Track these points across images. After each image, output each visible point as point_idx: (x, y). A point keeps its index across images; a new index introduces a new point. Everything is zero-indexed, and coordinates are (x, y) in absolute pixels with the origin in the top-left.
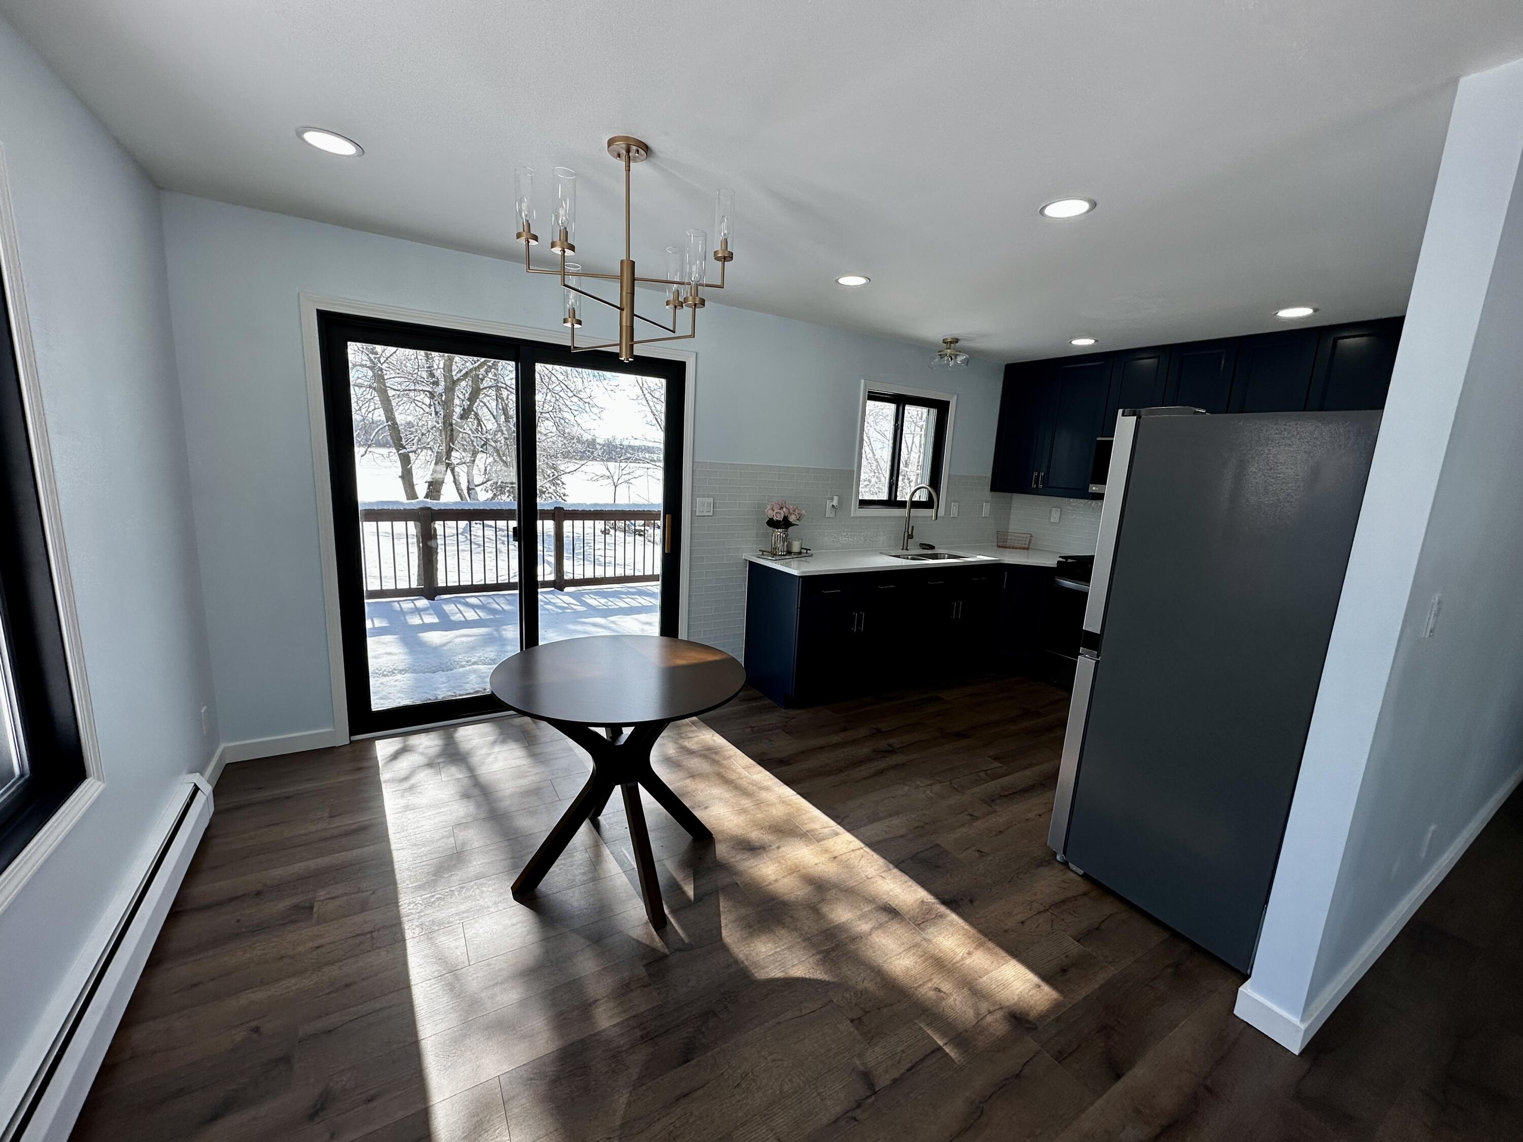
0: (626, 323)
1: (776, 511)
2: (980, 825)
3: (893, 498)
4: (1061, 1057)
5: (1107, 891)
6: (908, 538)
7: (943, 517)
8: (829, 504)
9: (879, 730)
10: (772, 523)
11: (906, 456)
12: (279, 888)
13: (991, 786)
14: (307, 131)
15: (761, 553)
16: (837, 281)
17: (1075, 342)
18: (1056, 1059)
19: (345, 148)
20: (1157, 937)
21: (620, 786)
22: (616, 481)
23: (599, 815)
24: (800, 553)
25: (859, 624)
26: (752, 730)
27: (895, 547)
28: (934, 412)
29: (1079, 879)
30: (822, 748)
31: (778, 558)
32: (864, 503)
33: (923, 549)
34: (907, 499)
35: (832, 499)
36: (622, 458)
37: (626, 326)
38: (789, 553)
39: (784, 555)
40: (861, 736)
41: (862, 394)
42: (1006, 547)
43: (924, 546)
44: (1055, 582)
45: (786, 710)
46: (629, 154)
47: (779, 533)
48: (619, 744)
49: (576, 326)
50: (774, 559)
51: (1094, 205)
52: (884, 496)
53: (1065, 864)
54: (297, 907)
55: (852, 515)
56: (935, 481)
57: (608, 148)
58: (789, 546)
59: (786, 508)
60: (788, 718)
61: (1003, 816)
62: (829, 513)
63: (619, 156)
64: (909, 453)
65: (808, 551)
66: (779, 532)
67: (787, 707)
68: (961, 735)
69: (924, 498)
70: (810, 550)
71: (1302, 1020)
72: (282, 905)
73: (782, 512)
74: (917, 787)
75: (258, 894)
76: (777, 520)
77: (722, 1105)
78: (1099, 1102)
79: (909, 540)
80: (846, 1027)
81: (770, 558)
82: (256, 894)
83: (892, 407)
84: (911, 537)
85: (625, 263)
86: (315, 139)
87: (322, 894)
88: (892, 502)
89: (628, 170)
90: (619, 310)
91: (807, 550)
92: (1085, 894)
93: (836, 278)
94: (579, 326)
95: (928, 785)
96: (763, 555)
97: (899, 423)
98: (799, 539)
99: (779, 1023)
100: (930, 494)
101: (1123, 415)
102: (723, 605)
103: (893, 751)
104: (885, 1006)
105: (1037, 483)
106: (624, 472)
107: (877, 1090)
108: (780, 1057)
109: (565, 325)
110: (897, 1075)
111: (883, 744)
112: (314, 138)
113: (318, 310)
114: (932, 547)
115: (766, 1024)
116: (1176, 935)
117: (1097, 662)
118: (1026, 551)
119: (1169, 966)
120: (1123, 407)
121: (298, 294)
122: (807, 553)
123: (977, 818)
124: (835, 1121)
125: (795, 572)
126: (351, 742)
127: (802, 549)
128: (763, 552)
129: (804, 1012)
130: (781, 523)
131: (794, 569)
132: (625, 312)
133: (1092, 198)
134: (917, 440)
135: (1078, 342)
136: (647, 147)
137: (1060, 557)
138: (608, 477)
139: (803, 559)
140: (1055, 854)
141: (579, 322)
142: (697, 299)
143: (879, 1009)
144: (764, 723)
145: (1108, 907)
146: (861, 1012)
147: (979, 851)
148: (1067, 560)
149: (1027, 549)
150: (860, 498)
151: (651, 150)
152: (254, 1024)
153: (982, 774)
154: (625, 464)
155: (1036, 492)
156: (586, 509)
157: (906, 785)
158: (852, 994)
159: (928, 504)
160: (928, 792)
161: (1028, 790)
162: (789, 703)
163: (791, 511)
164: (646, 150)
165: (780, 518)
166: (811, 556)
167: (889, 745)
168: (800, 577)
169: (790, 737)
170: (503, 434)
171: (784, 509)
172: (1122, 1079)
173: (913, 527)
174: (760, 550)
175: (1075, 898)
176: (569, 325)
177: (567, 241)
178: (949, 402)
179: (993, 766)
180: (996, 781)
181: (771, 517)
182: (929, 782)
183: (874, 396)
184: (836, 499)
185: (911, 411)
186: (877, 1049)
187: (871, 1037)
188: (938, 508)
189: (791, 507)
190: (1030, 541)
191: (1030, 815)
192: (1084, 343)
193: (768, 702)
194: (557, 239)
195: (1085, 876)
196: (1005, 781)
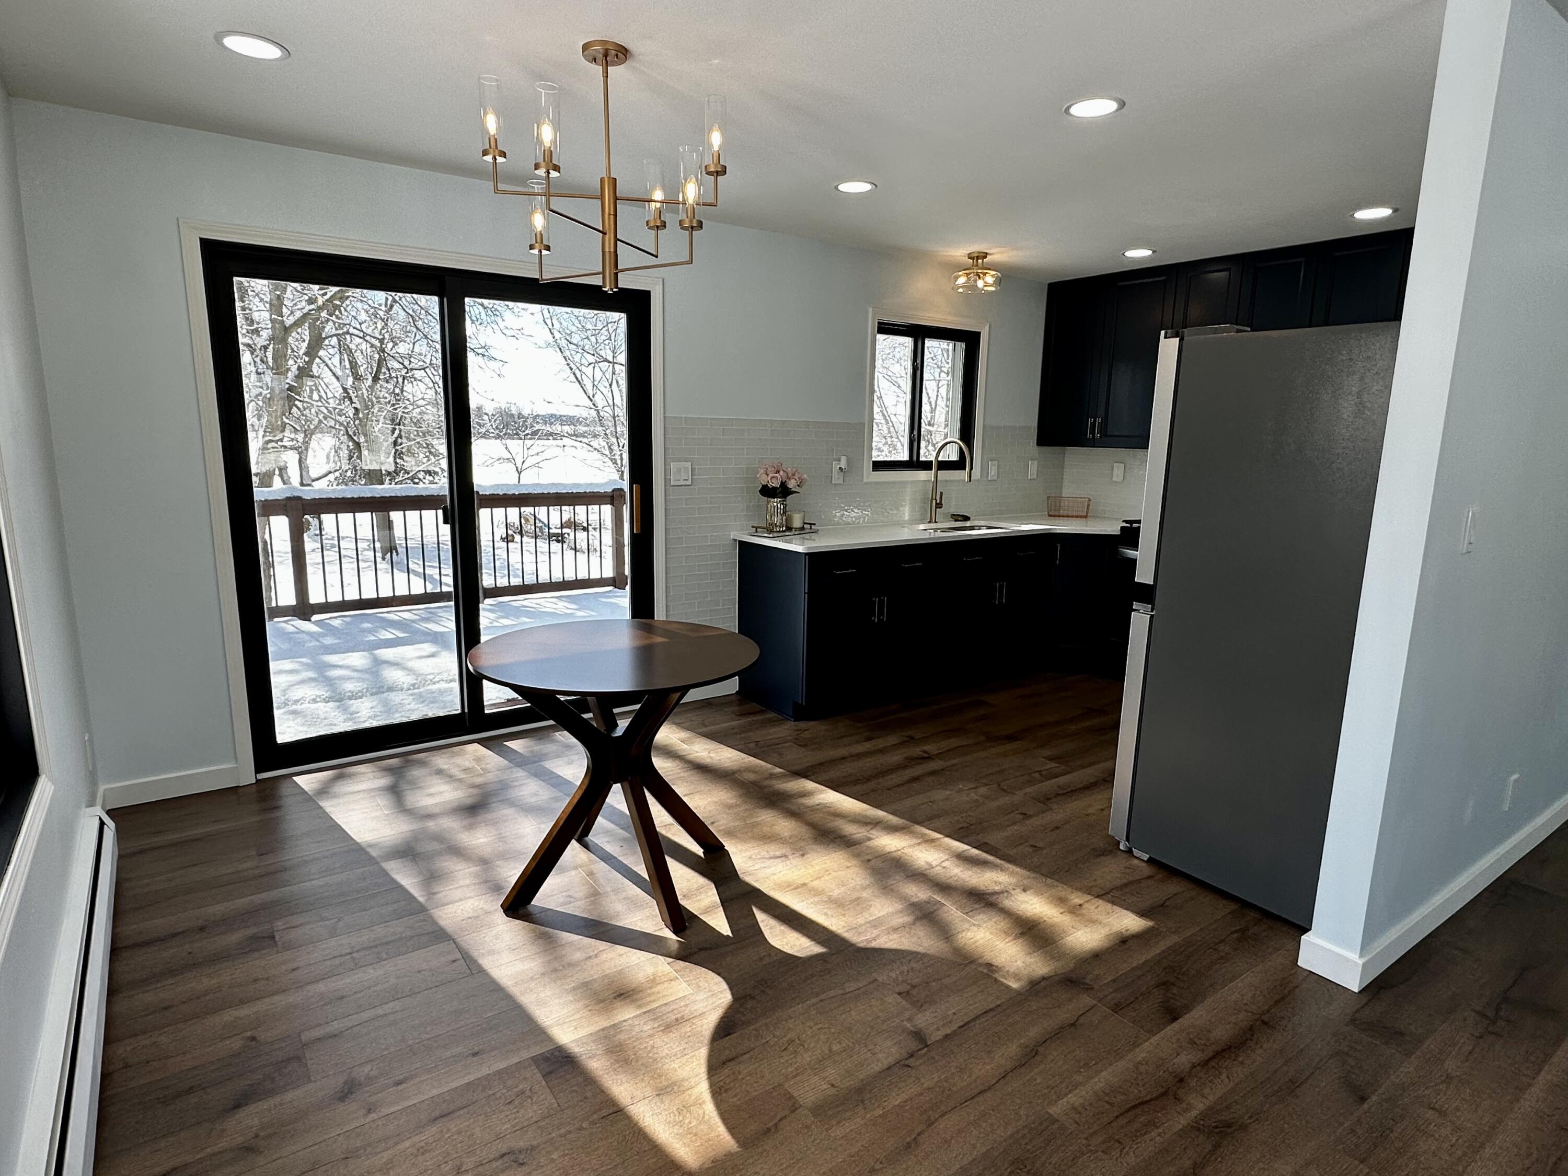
0: (610, 247)
1: (771, 475)
2: (1035, 822)
3: (915, 458)
4: (1117, 1008)
5: (1172, 872)
6: (936, 508)
7: (978, 480)
8: (835, 467)
9: (912, 738)
10: (767, 491)
11: (929, 416)
12: (227, 923)
13: (1048, 786)
14: (228, 35)
15: (754, 529)
16: (836, 188)
17: (1130, 254)
18: (1112, 1010)
19: (270, 52)
20: (1224, 908)
21: (619, 785)
22: (519, 465)
23: (587, 836)
24: (803, 528)
25: (881, 612)
26: (756, 745)
27: (921, 520)
28: (961, 346)
29: (1144, 864)
30: (843, 758)
31: (776, 535)
32: (879, 466)
33: (956, 520)
34: (932, 458)
35: (839, 460)
36: (527, 432)
37: (610, 252)
38: (789, 529)
39: (783, 531)
40: (889, 744)
41: (872, 325)
42: (1059, 516)
43: (956, 518)
44: (1117, 552)
45: (797, 723)
46: (606, 59)
47: (775, 504)
48: (616, 735)
49: (544, 252)
50: (771, 536)
51: (1122, 104)
52: (904, 456)
53: (1129, 851)
54: (254, 938)
55: (865, 481)
56: (966, 433)
57: (583, 52)
58: (789, 520)
59: (784, 471)
60: (800, 730)
61: (1061, 812)
62: (837, 478)
63: (595, 60)
64: (933, 411)
65: (813, 527)
66: (775, 502)
67: (797, 718)
68: (1010, 738)
69: (954, 457)
70: (814, 524)
71: (1361, 956)
72: (235, 937)
73: (779, 477)
74: (960, 791)
75: (202, 929)
76: (774, 487)
77: (771, 1064)
78: (1155, 1039)
79: (938, 509)
80: (892, 999)
81: (766, 535)
82: (200, 929)
83: (908, 341)
84: (939, 505)
85: (606, 179)
86: (237, 44)
87: (279, 924)
88: (915, 464)
89: (606, 75)
90: (601, 234)
91: (811, 524)
92: (1150, 877)
93: (836, 184)
94: (548, 252)
95: (971, 789)
96: (757, 532)
97: (919, 361)
98: (799, 512)
99: (821, 1001)
100: (961, 449)
101: (1166, 337)
102: (709, 599)
103: (929, 758)
104: (934, 981)
105: (1093, 432)
106: (531, 452)
107: (929, 1043)
108: (826, 1026)
109: (532, 251)
110: (949, 1032)
111: (917, 751)
112: (233, 43)
113: (201, 239)
114: (967, 518)
115: (808, 1002)
116: (1245, 905)
117: (1152, 616)
118: (1084, 519)
119: (1235, 932)
120: (1166, 329)
121: (178, 220)
122: (811, 528)
123: (1031, 816)
124: (889, 1068)
125: (800, 549)
126: (257, 781)
127: (805, 523)
128: (757, 528)
129: (847, 990)
130: (778, 491)
131: (797, 546)
132: (607, 236)
133: (1119, 96)
134: (943, 391)
135: (1132, 254)
136: (626, 50)
137: (1124, 521)
138: (508, 459)
139: (807, 536)
140: (1119, 843)
141: (548, 248)
142: (695, 221)
143: (927, 983)
144: (771, 737)
145: (1174, 887)
146: (909, 987)
147: (1032, 846)
148: (1131, 525)
149: (1086, 517)
150: (874, 459)
151: (630, 53)
152: (249, 1034)
153: (1037, 775)
154: (531, 442)
155: (1093, 444)
156: (508, 493)
157: (947, 789)
158: (898, 973)
159: (959, 465)
160: (973, 795)
161: (1090, 787)
162: (800, 714)
163: (790, 475)
164: (625, 53)
165: (776, 484)
166: (816, 532)
167: (925, 752)
168: (806, 554)
169: (803, 750)
170: (352, 403)
171: (781, 473)
172: (1179, 1021)
173: (941, 493)
174: (753, 527)
175: (1139, 881)
176: (536, 252)
177: (551, 161)
178: (980, 333)
179: (1048, 767)
180: (1053, 781)
181: (763, 483)
182: (972, 786)
183: (886, 328)
184: (843, 459)
185: (933, 346)
186: (927, 1013)
187: (920, 1005)
188: (971, 468)
189: (789, 469)
190: (1088, 505)
191: (1090, 811)
192: (1139, 254)
193: (771, 715)
194: (541, 160)
195: (1151, 861)
196: (1062, 780)
